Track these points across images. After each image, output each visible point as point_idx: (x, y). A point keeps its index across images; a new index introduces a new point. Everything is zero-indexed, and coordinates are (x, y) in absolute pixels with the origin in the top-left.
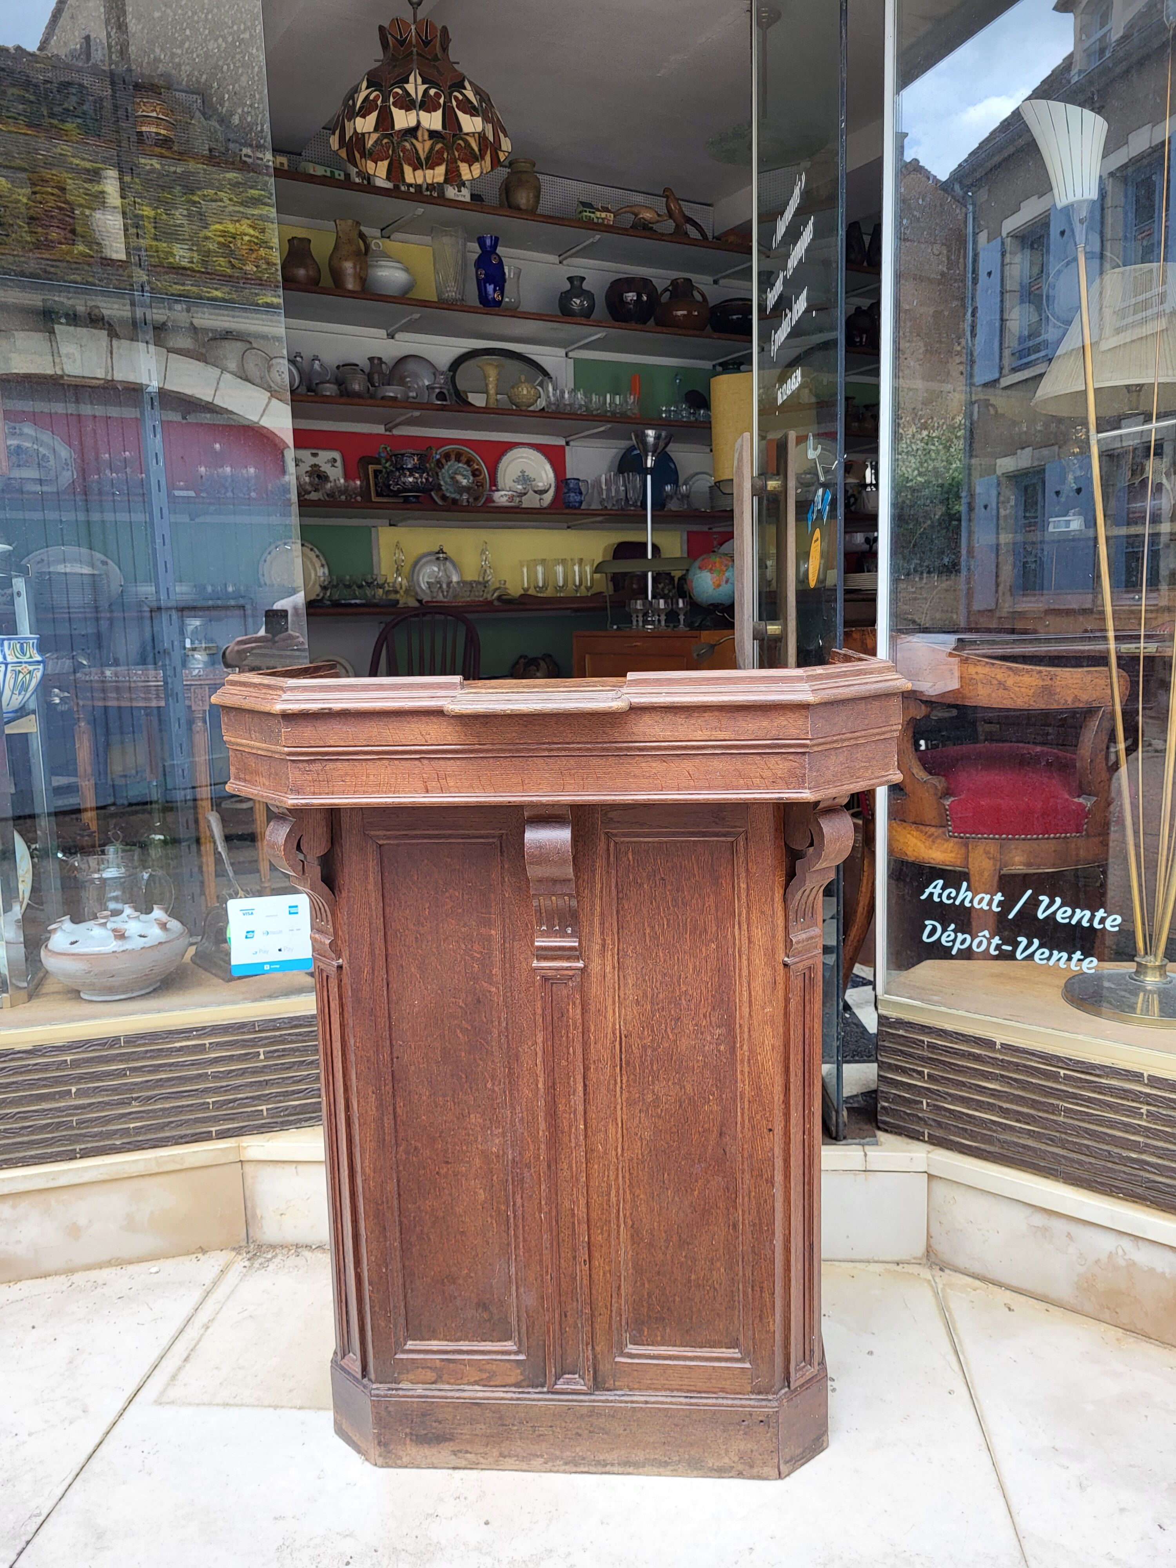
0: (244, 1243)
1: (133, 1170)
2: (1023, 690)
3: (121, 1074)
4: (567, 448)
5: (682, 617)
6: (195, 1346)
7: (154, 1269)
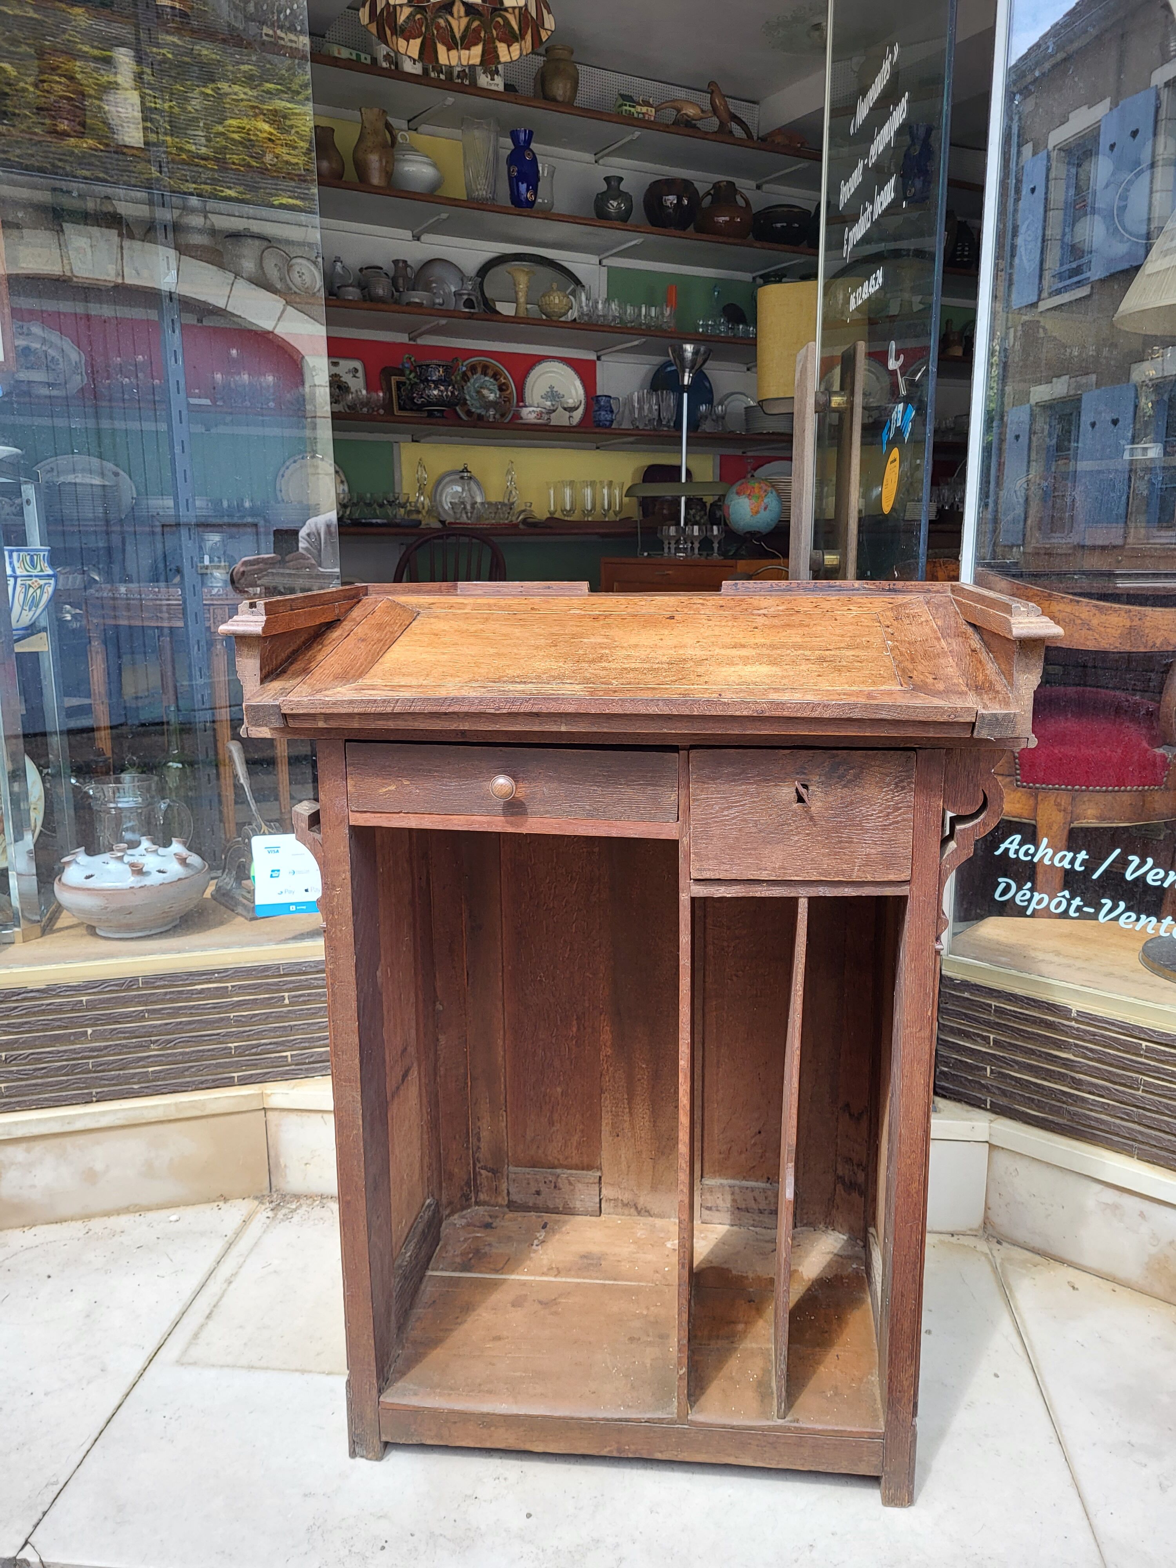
0: (267, 1192)
1: (152, 1116)
2: (1108, 630)
3: (140, 1017)
4: (598, 363)
5: (716, 546)
6: (218, 1302)
7: (173, 1218)
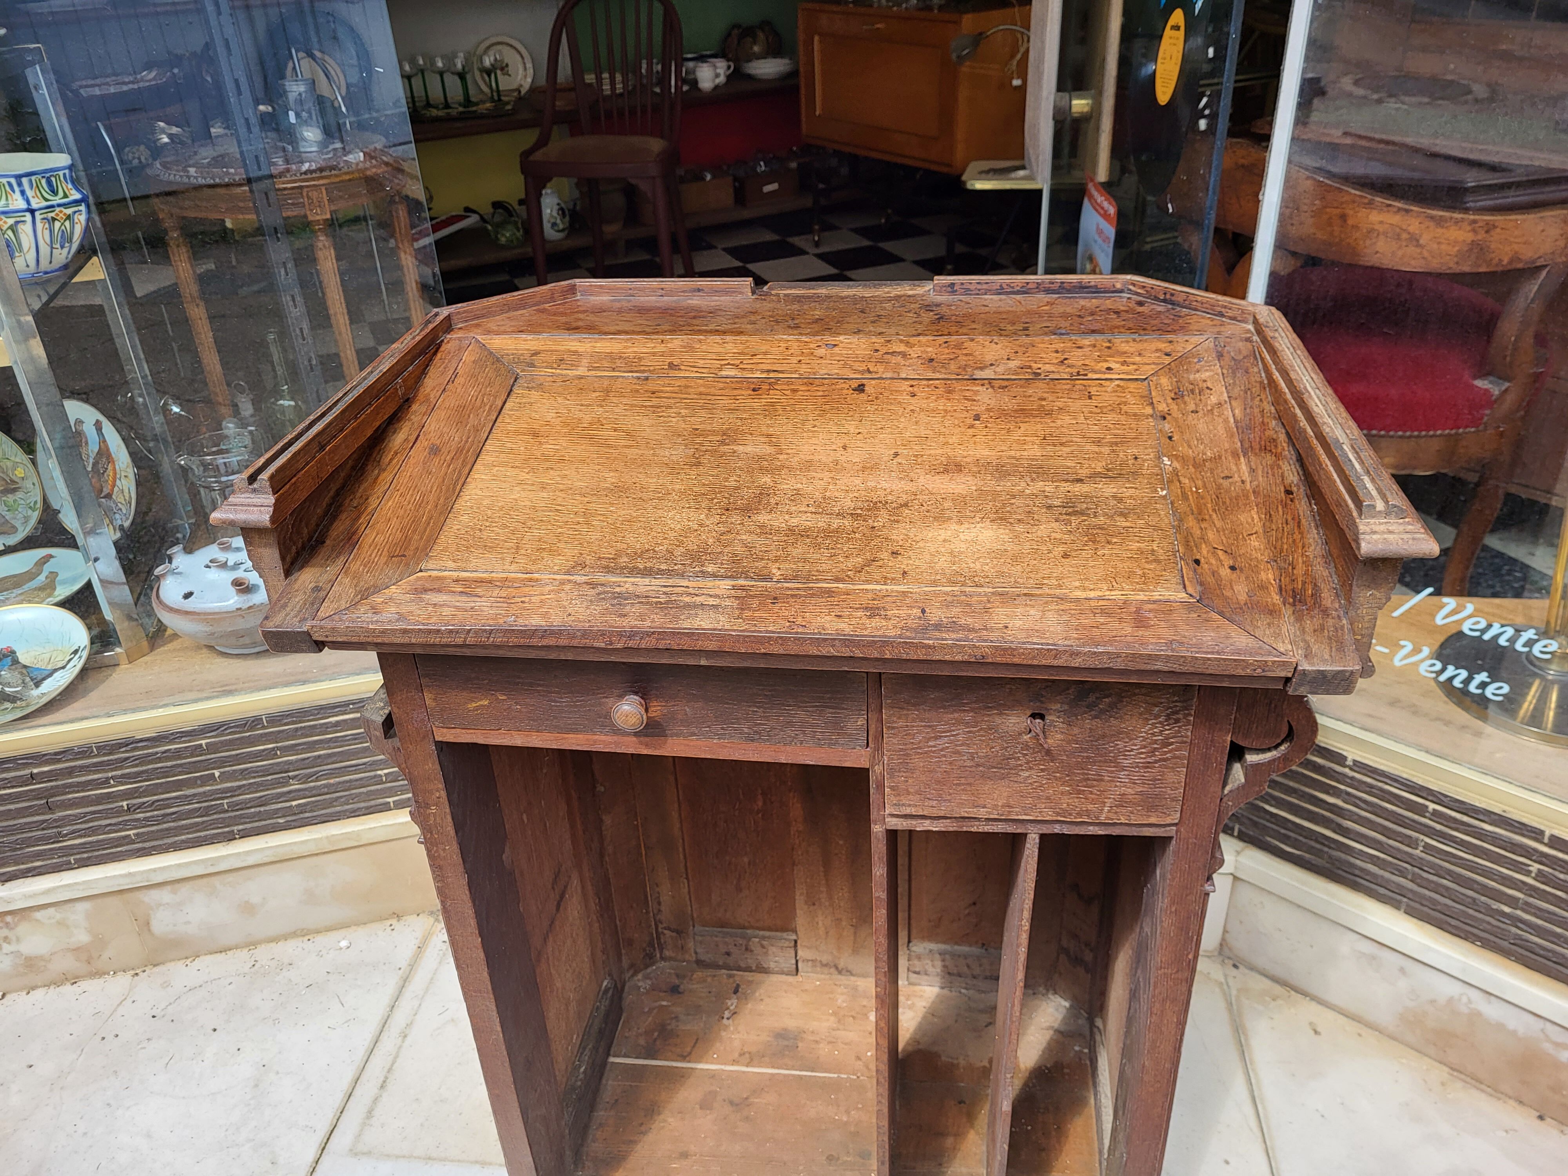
1: (303, 850)
3: (270, 754)
6: (392, 1065)
7: (344, 944)
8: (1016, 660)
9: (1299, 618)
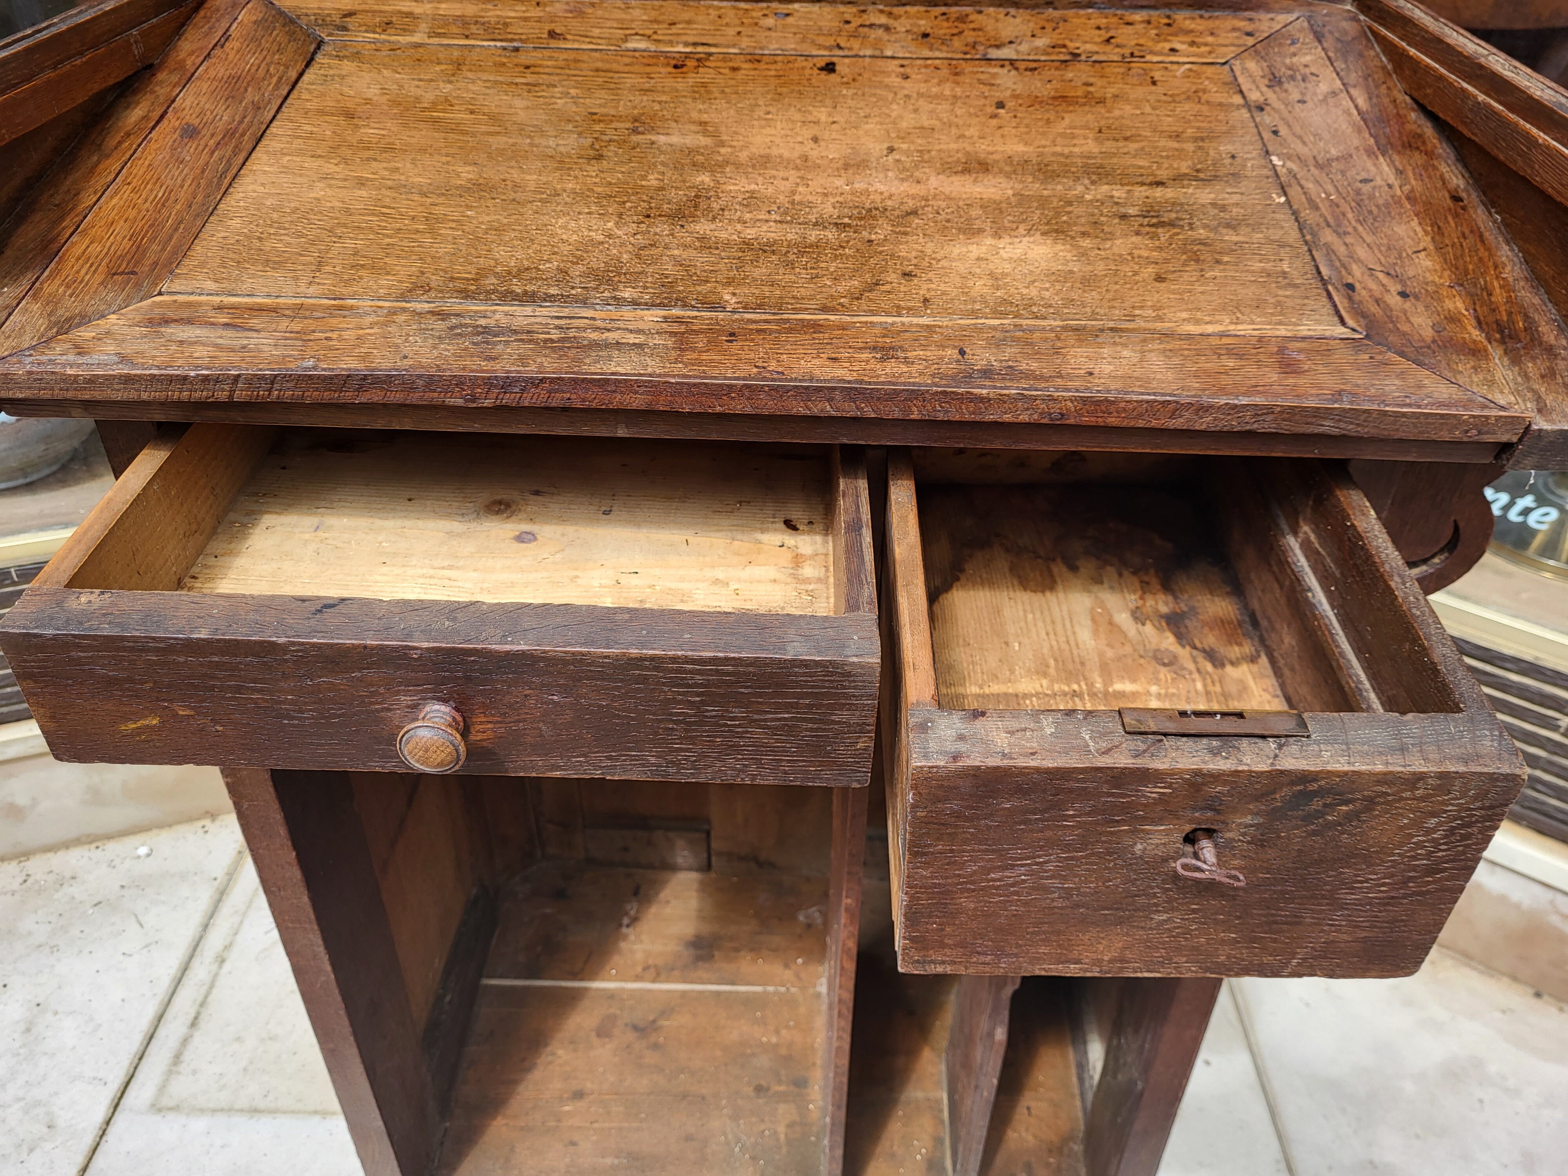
6: (206, 997)
7: (143, 851)
8: (1112, 421)
9: (1516, 361)
